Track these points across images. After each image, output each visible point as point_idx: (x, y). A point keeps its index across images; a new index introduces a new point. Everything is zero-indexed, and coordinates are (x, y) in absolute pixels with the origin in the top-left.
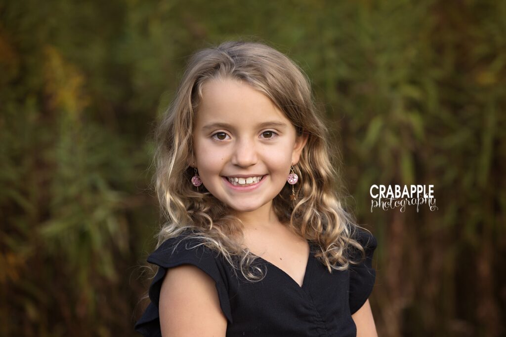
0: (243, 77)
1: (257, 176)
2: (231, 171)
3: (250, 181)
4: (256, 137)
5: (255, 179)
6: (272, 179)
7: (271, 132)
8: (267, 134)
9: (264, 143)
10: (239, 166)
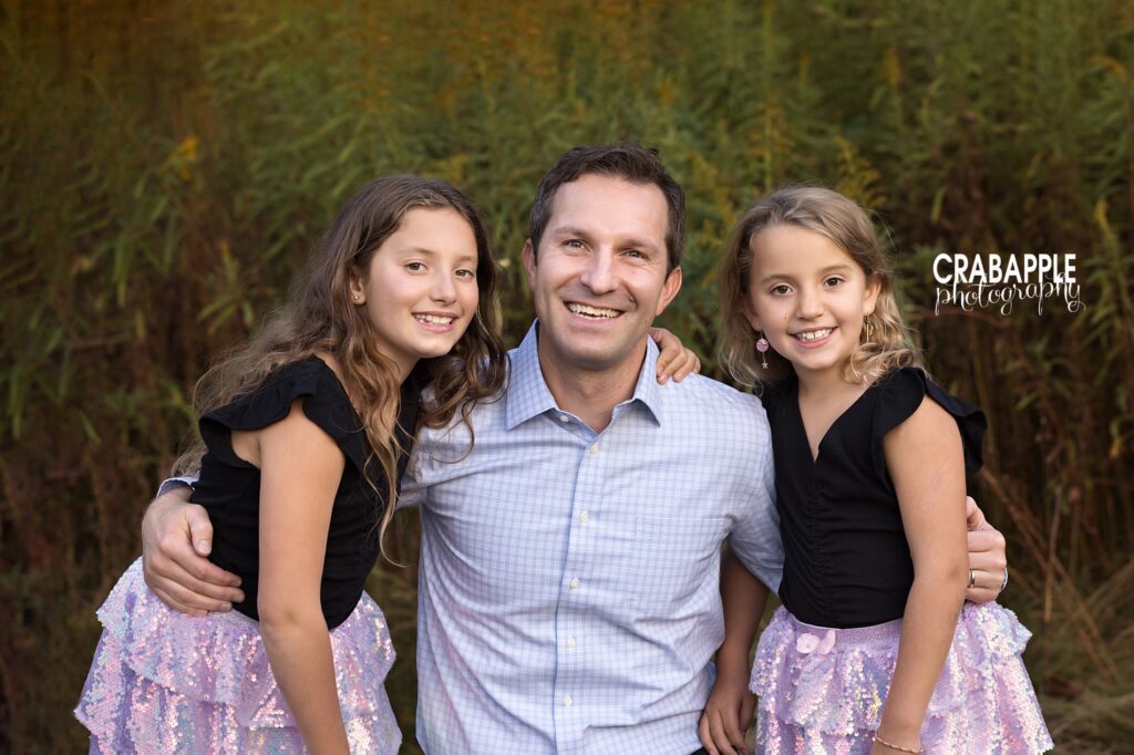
1: (826, 329)
6: (842, 333)
7: (836, 279)
8: (833, 282)
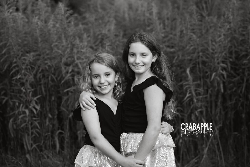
0: (99, 62)
1: (106, 85)
2: (100, 85)
3: (105, 87)
4: (105, 76)
5: (106, 86)
9: (106, 77)
10: (101, 84)
